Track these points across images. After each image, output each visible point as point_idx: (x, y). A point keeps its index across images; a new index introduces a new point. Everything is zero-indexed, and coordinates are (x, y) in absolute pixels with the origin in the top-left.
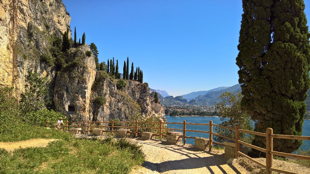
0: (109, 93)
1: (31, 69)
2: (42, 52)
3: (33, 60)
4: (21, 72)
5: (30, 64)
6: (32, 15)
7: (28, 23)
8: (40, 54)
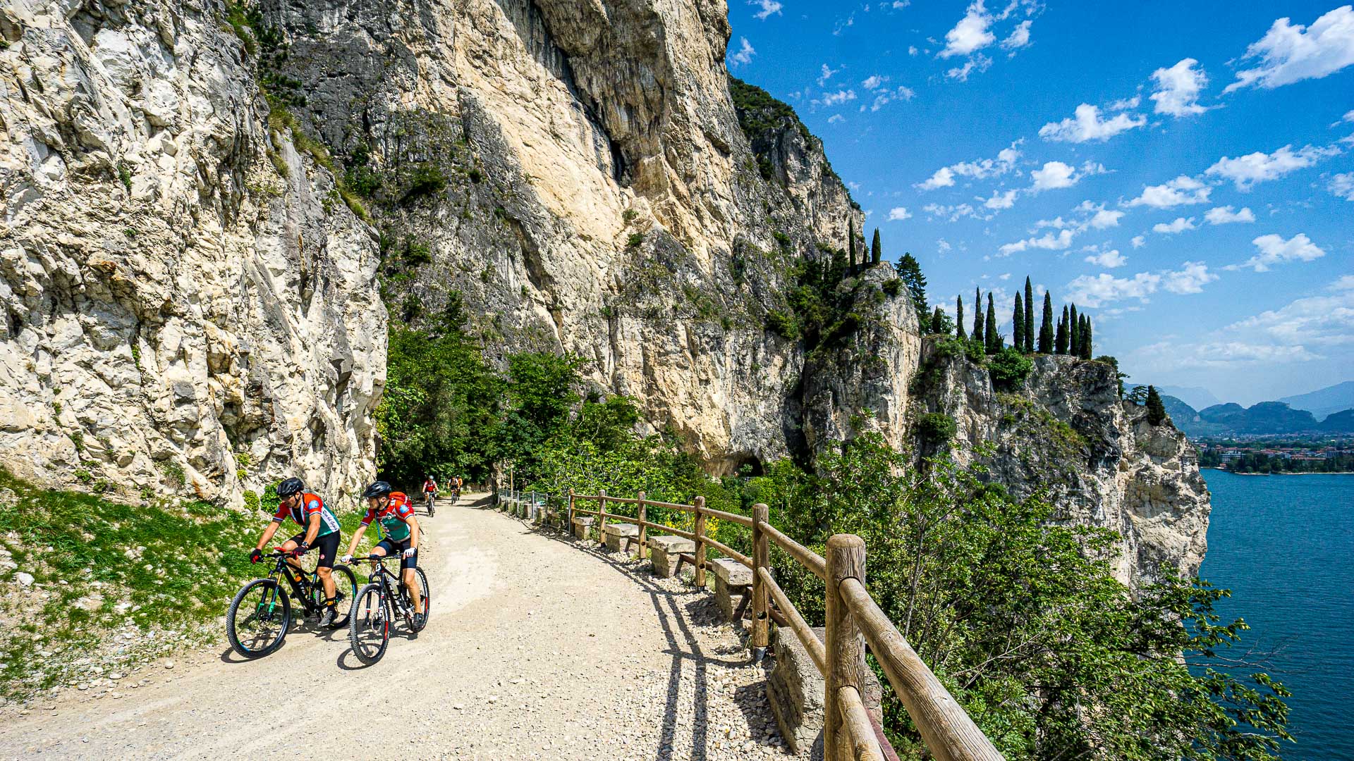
0: (965, 400)
1: (744, 353)
2: (768, 307)
3: (746, 330)
4: (720, 362)
5: (741, 341)
6: (741, 217)
7: (732, 240)
8: (763, 312)
